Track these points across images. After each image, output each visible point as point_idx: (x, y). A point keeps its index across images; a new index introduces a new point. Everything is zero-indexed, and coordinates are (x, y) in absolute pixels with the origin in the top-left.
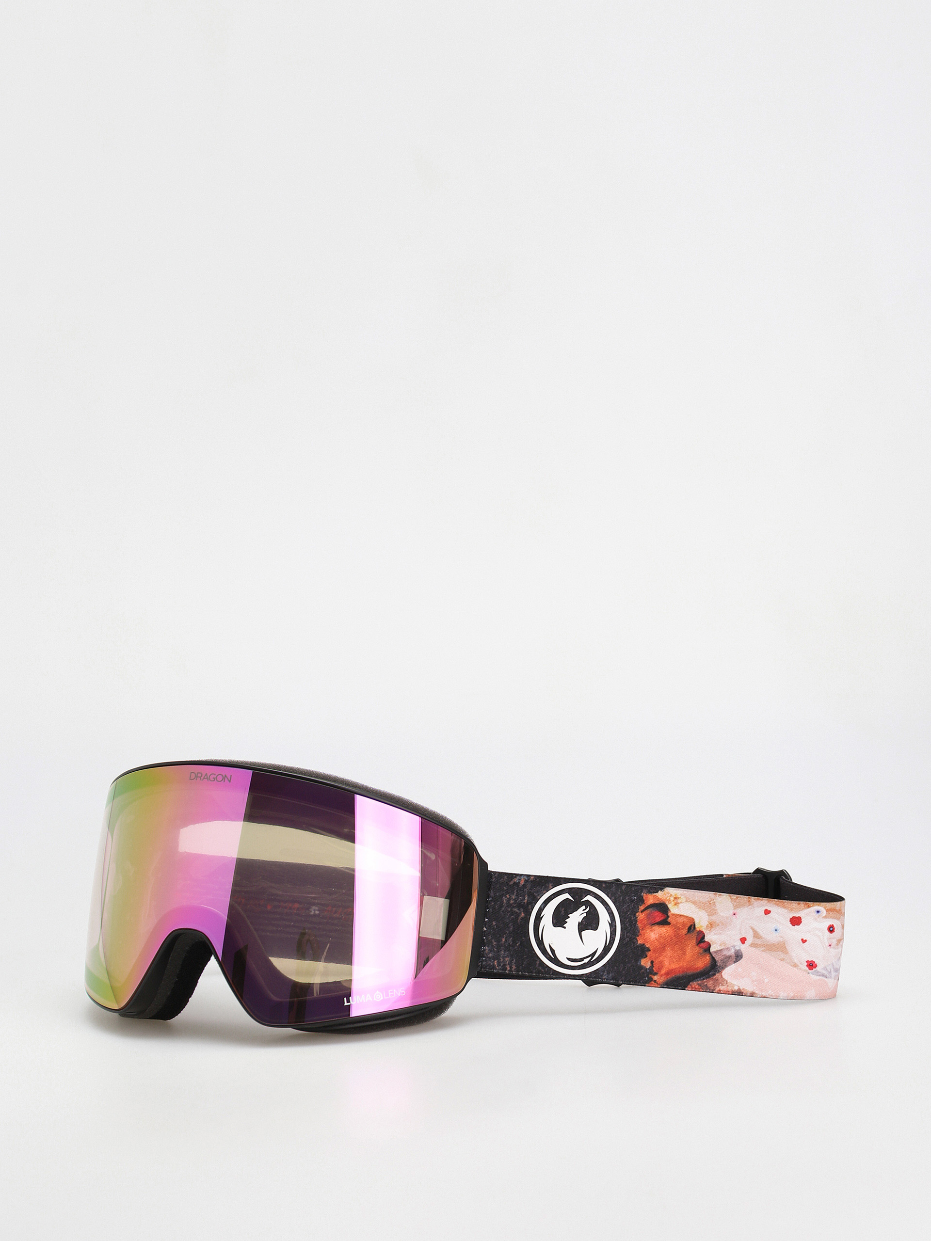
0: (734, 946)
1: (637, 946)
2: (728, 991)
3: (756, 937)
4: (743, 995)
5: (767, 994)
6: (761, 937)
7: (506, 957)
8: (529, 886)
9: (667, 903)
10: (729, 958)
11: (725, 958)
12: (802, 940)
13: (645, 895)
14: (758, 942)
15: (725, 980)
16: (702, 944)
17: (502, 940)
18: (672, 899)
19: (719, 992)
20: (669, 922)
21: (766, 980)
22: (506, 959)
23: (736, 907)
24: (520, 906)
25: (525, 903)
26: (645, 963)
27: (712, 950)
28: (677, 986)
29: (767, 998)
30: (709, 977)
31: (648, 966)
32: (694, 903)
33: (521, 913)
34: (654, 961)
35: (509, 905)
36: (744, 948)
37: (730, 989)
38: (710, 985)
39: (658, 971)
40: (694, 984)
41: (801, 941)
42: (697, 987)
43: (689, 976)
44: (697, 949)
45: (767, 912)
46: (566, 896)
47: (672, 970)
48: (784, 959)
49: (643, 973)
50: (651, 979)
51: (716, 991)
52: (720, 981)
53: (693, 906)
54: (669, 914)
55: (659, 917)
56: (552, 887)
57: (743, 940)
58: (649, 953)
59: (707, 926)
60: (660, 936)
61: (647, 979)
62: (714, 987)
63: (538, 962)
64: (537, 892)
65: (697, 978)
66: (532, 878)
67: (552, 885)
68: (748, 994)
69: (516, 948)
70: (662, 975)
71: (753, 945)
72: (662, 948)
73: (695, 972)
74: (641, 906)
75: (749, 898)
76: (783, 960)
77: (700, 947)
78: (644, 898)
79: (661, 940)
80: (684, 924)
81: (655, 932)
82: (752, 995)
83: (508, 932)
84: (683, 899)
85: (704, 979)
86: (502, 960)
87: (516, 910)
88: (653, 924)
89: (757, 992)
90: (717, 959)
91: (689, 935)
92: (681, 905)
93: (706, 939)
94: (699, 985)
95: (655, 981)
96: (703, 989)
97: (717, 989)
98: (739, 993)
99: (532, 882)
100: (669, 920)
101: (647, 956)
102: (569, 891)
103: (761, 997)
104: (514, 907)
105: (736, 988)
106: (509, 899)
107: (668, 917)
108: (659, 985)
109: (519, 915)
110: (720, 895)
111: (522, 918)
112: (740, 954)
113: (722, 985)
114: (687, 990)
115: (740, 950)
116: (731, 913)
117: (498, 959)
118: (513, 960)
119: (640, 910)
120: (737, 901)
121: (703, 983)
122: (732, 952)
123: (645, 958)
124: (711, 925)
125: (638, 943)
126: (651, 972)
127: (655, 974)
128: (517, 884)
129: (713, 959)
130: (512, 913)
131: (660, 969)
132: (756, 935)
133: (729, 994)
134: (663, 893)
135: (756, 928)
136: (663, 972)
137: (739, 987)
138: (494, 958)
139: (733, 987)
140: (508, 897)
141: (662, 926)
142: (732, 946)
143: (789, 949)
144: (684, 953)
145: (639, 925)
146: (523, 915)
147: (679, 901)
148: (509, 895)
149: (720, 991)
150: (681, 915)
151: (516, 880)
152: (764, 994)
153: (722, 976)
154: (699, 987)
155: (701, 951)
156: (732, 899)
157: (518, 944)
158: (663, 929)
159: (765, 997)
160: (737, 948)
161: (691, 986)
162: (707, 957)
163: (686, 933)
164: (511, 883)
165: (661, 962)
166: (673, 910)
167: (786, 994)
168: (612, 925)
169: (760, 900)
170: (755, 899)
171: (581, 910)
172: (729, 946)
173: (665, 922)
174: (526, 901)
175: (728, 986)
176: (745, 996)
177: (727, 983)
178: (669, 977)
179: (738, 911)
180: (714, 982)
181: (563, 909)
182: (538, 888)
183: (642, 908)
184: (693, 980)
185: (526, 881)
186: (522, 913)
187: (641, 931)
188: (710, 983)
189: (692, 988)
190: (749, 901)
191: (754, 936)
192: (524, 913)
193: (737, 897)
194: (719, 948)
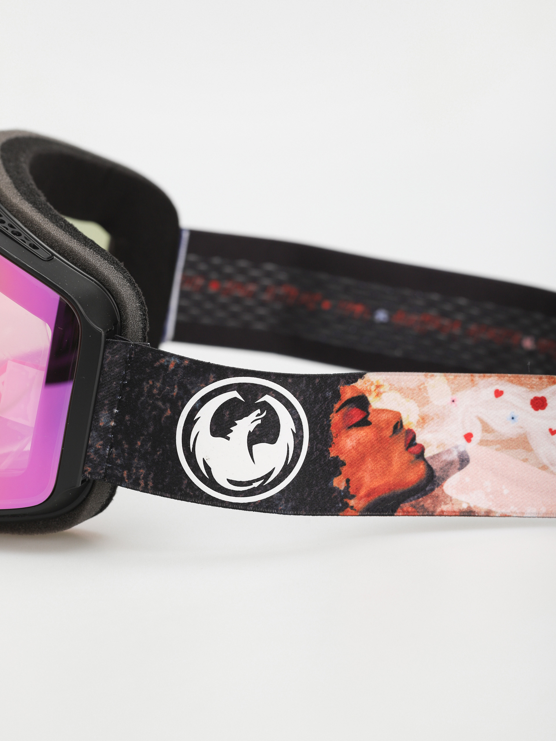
0: (456, 447)
1: (329, 460)
2: (454, 512)
3: (486, 431)
4: (475, 516)
5: (509, 511)
6: (493, 430)
7: (140, 468)
8: (180, 372)
9: (367, 395)
10: (452, 464)
11: (446, 465)
12: (550, 430)
13: (341, 387)
14: (490, 437)
15: (448, 496)
16: (413, 449)
17: (137, 444)
18: (373, 388)
19: (442, 514)
20: (369, 422)
21: (506, 492)
22: (141, 471)
23: (454, 391)
24: (165, 399)
25: (173, 396)
26: (339, 483)
27: (427, 454)
28: (383, 511)
29: (508, 516)
30: (426, 494)
31: (342, 486)
32: (400, 390)
33: (167, 409)
34: (350, 478)
35: (150, 394)
36: (471, 449)
37: (456, 508)
38: (429, 504)
39: (356, 493)
40: (406, 506)
41: (549, 433)
42: (410, 509)
43: (398, 496)
44: (407, 456)
45: (498, 393)
46: (234, 394)
47: (375, 489)
48: (527, 459)
49: (335, 497)
50: (346, 505)
51: (437, 513)
52: (441, 498)
53: (398, 395)
54: (370, 410)
55: (357, 415)
56: (213, 380)
57: (468, 437)
58: (344, 469)
59: (418, 422)
60: (359, 443)
61: (340, 505)
62: (434, 507)
63: (185, 482)
64: (191, 383)
65: (409, 497)
66: (186, 362)
67: (214, 377)
68: (483, 513)
69: (155, 457)
70: (361, 498)
71: (483, 443)
72: (361, 459)
73: (406, 489)
74: (336, 403)
75: (472, 376)
76: (525, 460)
77: (410, 452)
78: (341, 391)
79: (359, 448)
80: (388, 423)
81: (352, 437)
82: (488, 514)
83: (146, 433)
84: (386, 387)
85: (418, 498)
86: (134, 471)
87: (160, 404)
88: (350, 427)
89: (494, 509)
90: (434, 467)
91: (395, 437)
92: (384, 394)
93: (418, 440)
94: (413, 506)
95: (352, 507)
96: (418, 512)
97: (439, 510)
98: (469, 513)
99: (185, 368)
100: (370, 418)
101: (340, 474)
102: (239, 387)
103: (501, 516)
104: (157, 399)
105: (464, 506)
106: (152, 387)
107: (368, 414)
108: (358, 511)
109: (163, 411)
110: (433, 376)
111: (167, 417)
112: (466, 457)
113: (446, 504)
114: (397, 515)
115: (465, 452)
116: (449, 400)
117: (129, 470)
118: (150, 474)
119: (334, 410)
120: (456, 382)
121: (418, 504)
122: (454, 456)
123: (338, 476)
124: (423, 420)
125: (331, 456)
126: (347, 494)
127: (352, 497)
128: (165, 368)
129: (429, 468)
130: (155, 407)
131: (358, 489)
132: (486, 428)
133: (455, 516)
134: (363, 381)
135: (485, 419)
136: (362, 492)
137: (468, 503)
138: (123, 467)
139: (460, 504)
140: (151, 382)
141: (361, 427)
142: (453, 447)
143: (533, 444)
144: (390, 464)
145: (333, 430)
146: (169, 413)
147: (382, 390)
148: (153, 382)
149: (442, 512)
150: (383, 410)
151: (163, 361)
152: (504, 511)
153: (443, 490)
154: (413, 510)
155: (413, 457)
156: (448, 379)
157: (158, 453)
158: (362, 432)
159: (505, 516)
160: (462, 449)
161: (402, 509)
162: (421, 466)
163: (391, 433)
164: (157, 364)
165: (360, 480)
166: (375, 403)
167: (534, 510)
168: (298, 436)
169: (488, 376)
170: (479, 377)
171: (253, 416)
172: (450, 447)
173: (364, 423)
174: (175, 394)
175: (453, 504)
176: (478, 516)
177: (451, 500)
178: (372, 499)
179: (458, 396)
180: (433, 501)
181: (228, 413)
182: (194, 379)
183: (337, 406)
184: (403, 501)
185: (177, 366)
186: (169, 410)
187: (334, 438)
188: (427, 502)
189: (404, 512)
190: (472, 380)
191: (483, 430)
192: (171, 411)
193: (456, 376)
194: (436, 452)
